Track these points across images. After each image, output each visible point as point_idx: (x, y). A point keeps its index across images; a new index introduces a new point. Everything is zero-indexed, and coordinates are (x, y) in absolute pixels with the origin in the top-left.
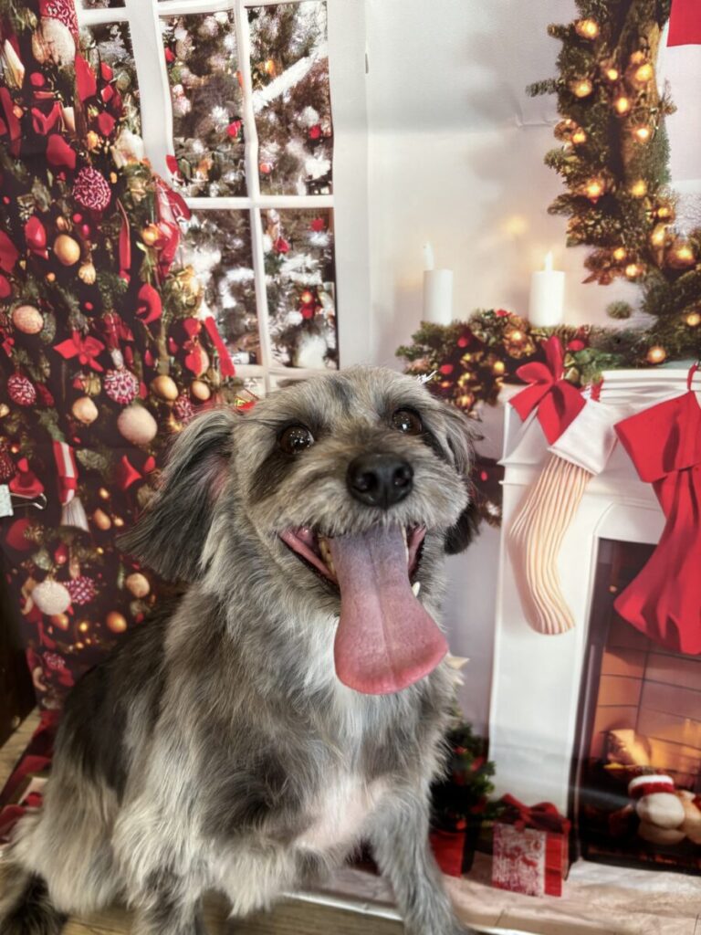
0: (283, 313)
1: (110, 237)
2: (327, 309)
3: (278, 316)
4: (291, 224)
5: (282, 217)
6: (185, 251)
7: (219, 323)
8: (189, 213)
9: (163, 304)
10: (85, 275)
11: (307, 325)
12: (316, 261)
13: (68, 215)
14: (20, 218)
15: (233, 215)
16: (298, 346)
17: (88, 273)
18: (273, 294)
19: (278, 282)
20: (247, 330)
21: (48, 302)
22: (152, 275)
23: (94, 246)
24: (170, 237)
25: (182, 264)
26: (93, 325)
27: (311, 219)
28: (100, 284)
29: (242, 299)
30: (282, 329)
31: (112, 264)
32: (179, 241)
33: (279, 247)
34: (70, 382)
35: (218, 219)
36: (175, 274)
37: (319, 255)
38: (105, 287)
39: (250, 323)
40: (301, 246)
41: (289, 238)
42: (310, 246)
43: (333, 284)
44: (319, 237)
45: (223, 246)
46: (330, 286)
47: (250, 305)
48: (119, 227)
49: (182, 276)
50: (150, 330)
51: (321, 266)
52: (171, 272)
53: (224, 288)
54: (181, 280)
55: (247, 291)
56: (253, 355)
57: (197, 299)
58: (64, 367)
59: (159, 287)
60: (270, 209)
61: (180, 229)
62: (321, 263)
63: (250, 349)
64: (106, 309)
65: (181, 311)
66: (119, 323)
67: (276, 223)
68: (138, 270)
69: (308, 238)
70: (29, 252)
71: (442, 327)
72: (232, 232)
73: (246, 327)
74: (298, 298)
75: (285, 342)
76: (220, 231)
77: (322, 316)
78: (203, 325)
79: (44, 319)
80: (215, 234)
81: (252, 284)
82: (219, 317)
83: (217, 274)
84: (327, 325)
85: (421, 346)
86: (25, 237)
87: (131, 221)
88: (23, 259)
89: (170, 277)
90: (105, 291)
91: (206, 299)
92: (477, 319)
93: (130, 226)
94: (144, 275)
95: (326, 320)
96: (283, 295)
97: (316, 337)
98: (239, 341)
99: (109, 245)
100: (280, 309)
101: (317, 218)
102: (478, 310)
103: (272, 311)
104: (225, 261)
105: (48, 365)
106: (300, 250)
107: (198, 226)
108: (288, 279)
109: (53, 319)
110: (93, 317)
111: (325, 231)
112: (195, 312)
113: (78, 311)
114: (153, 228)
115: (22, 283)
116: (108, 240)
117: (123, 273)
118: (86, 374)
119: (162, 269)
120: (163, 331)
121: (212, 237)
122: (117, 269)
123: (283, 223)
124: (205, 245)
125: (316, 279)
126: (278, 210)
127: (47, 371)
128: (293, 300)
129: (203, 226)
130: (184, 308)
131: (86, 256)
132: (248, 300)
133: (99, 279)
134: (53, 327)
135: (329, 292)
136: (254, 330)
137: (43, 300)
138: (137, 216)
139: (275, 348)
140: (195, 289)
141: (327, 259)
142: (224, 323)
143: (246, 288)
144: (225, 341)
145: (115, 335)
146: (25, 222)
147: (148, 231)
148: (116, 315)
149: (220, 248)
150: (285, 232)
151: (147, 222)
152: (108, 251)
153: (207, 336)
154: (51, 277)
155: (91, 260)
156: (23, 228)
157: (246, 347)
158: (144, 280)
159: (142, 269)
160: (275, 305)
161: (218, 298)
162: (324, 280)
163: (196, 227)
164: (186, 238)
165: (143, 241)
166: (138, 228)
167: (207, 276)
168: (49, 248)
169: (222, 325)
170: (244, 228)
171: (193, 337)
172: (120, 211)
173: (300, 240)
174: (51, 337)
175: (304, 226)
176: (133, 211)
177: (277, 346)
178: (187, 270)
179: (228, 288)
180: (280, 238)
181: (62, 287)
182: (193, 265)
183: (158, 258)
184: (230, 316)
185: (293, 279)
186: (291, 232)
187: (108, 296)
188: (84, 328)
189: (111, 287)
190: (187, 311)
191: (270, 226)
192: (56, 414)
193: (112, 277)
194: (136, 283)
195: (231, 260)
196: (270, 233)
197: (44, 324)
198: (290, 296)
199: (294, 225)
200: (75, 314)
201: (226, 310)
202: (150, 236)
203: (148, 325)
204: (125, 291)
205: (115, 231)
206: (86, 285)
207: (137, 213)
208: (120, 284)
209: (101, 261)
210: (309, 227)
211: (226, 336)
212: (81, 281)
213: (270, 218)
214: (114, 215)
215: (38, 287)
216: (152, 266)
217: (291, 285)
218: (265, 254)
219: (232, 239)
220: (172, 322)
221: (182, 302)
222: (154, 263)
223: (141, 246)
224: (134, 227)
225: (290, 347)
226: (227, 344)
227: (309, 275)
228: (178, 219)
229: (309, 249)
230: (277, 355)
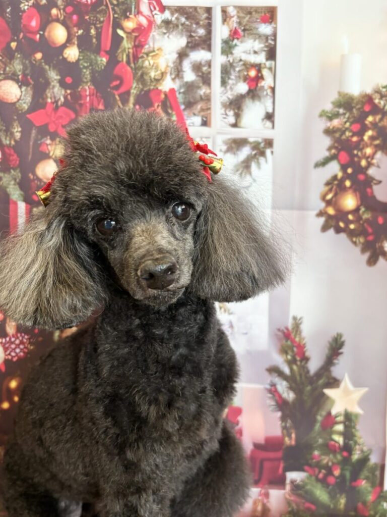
0: (233, 84)
1: (95, 25)
2: (267, 82)
3: (228, 87)
4: (244, 18)
5: (238, 12)
6: (157, 37)
7: (180, 93)
8: (163, 9)
9: (134, 78)
10: (69, 54)
11: (251, 94)
12: (262, 45)
13: (62, 7)
14: (20, 8)
15: (199, 10)
16: (242, 111)
17: (72, 53)
18: (226, 71)
19: (231, 61)
20: (201, 99)
21: (29, 77)
22: (128, 56)
23: (80, 32)
24: (146, 26)
25: (154, 48)
26: (69, 97)
27: (260, 14)
28: (81, 62)
29: (200, 74)
30: (231, 97)
31: (94, 45)
32: (153, 30)
33: (234, 34)
34: (37, 145)
35: (187, 13)
36: (147, 54)
37: (265, 40)
38: (86, 65)
39: (204, 93)
40: (251, 34)
41: (243, 28)
42: (258, 34)
43: (273, 63)
44: (265, 28)
45: (189, 34)
46: (272, 64)
47: (206, 79)
48: (103, 17)
49: (153, 56)
50: (121, 100)
51: (266, 49)
52: (144, 53)
53: (187, 65)
54: (152, 59)
55: (205, 69)
56: (205, 119)
57: (163, 74)
58: (34, 132)
59: (132, 65)
60: (229, 6)
61: (154, 21)
62: (266, 46)
63: (202, 113)
64: (84, 82)
65: (149, 83)
66: (93, 94)
67: (233, 17)
68: (116, 51)
69: (257, 29)
70: (21, 35)
71: (353, 95)
72: (197, 24)
73: (201, 96)
74: (246, 73)
75: (233, 107)
76: (187, 23)
77: (263, 87)
78: (166, 95)
79: (22, 92)
80: (183, 24)
81: (209, 64)
82: (180, 87)
83: (182, 55)
84: (267, 94)
85: (337, 109)
86: (21, 23)
87: (115, 12)
88: (14, 41)
89: (142, 57)
90: (86, 68)
91: (171, 74)
92: (378, 91)
93: (114, 17)
94: (120, 55)
95: (266, 90)
96: (234, 70)
97: (257, 103)
98: (195, 107)
99: (93, 32)
100: (230, 82)
101: (265, 14)
102: (378, 84)
103: (224, 83)
104: (190, 45)
105: (20, 129)
106: (251, 37)
107: (170, 18)
108: (239, 59)
109: (31, 92)
110: (69, 89)
111: (271, 23)
112: (161, 84)
113: (58, 85)
114: (132, 18)
115: (8, 61)
116: (93, 27)
117: (102, 53)
118: (53, 139)
119: (136, 51)
120: (132, 100)
121: (180, 27)
122: (98, 51)
123: (239, 17)
124: (174, 33)
125: (261, 58)
126: (235, 7)
127: (18, 135)
128: (242, 74)
129: (174, 19)
130: (151, 81)
131: (72, 40)
132: (205, 75)
133: (81, 58)
134: (29, 99)
135: (270, 69)
136: (207, 99)
137: (25, 75)
138: (120, 9)
139: (224, 112)
140: (162, 67)
141: (270, 44)
142: (184, 93)
143: (204, 66)
144: (183, 107)
145: (88, 105)
146: (24, 11)
147: (128, 20)
148: (92, 87)
149: (186, 35)
150: (240, 23)
151: (128, 14)
152: (91, 36)
153: (168, 104)
154: (39, 56)
155: (76, 42)
156: (21, 16)
157: (199, 112)
158: (120, 59)
159: (120, 51)
160: (227, 79)
161: (181, 73)
162: (267, 59)
163: (168, 19)
164: (159, 27)
165: (122, 29)
166: (120, 19)
167: (175, 56)
168: (41, 33)
169: (181, 95)
170: (207, 21)
171: (156, 105)
172: (107, 5)
173: (251, 30)
174: (26, 107)
175: (255, 19)
176: (117, 5)
177: (225, 111)
178: (157, 52)
179: (190, 65)
180: (236, 28)
181: (46, 64)
182: (163, 48)
183: (135, 42)
184: (190, 87)
185: (243, 58)
186: (244, 24)
187: (87, 73)
188: (60, 99)
189: (91, 65)
190: (154, 84)
191: (228, 19)
192: (20, 175)
193: (93, 57)
194: (113, 61)
195: (194, 45)
196: (228, 24)
197: (21, 96)
198: (239, 71)
199: (247, 18)
200: (54, 87)
201: (187, 83)
202: (129, 25)
203: (119, 96)
204: (103, 68)
205: (99, 20)
206: (69, 62)
207: (121, 7)
208: (99, 62)
209: (84, 44)
210: (258, 20)
211: (184, 103)
212: (65, 59)
213: (229, 13)
214: (101, 8)
215: (24, 65)
216: (129, 48)
217: (241, 63)
218: (222, 40)
219: (196, 29)
220: (141, 92)
221: (150, 77)
222: (130, 46)
223: (120, 32)
224: (117, 18)
225: (236, 111)
226: (184, 110)
227: (256, 55)
228: (154, 13)
229: (257, 37)
230: (225, 118)
